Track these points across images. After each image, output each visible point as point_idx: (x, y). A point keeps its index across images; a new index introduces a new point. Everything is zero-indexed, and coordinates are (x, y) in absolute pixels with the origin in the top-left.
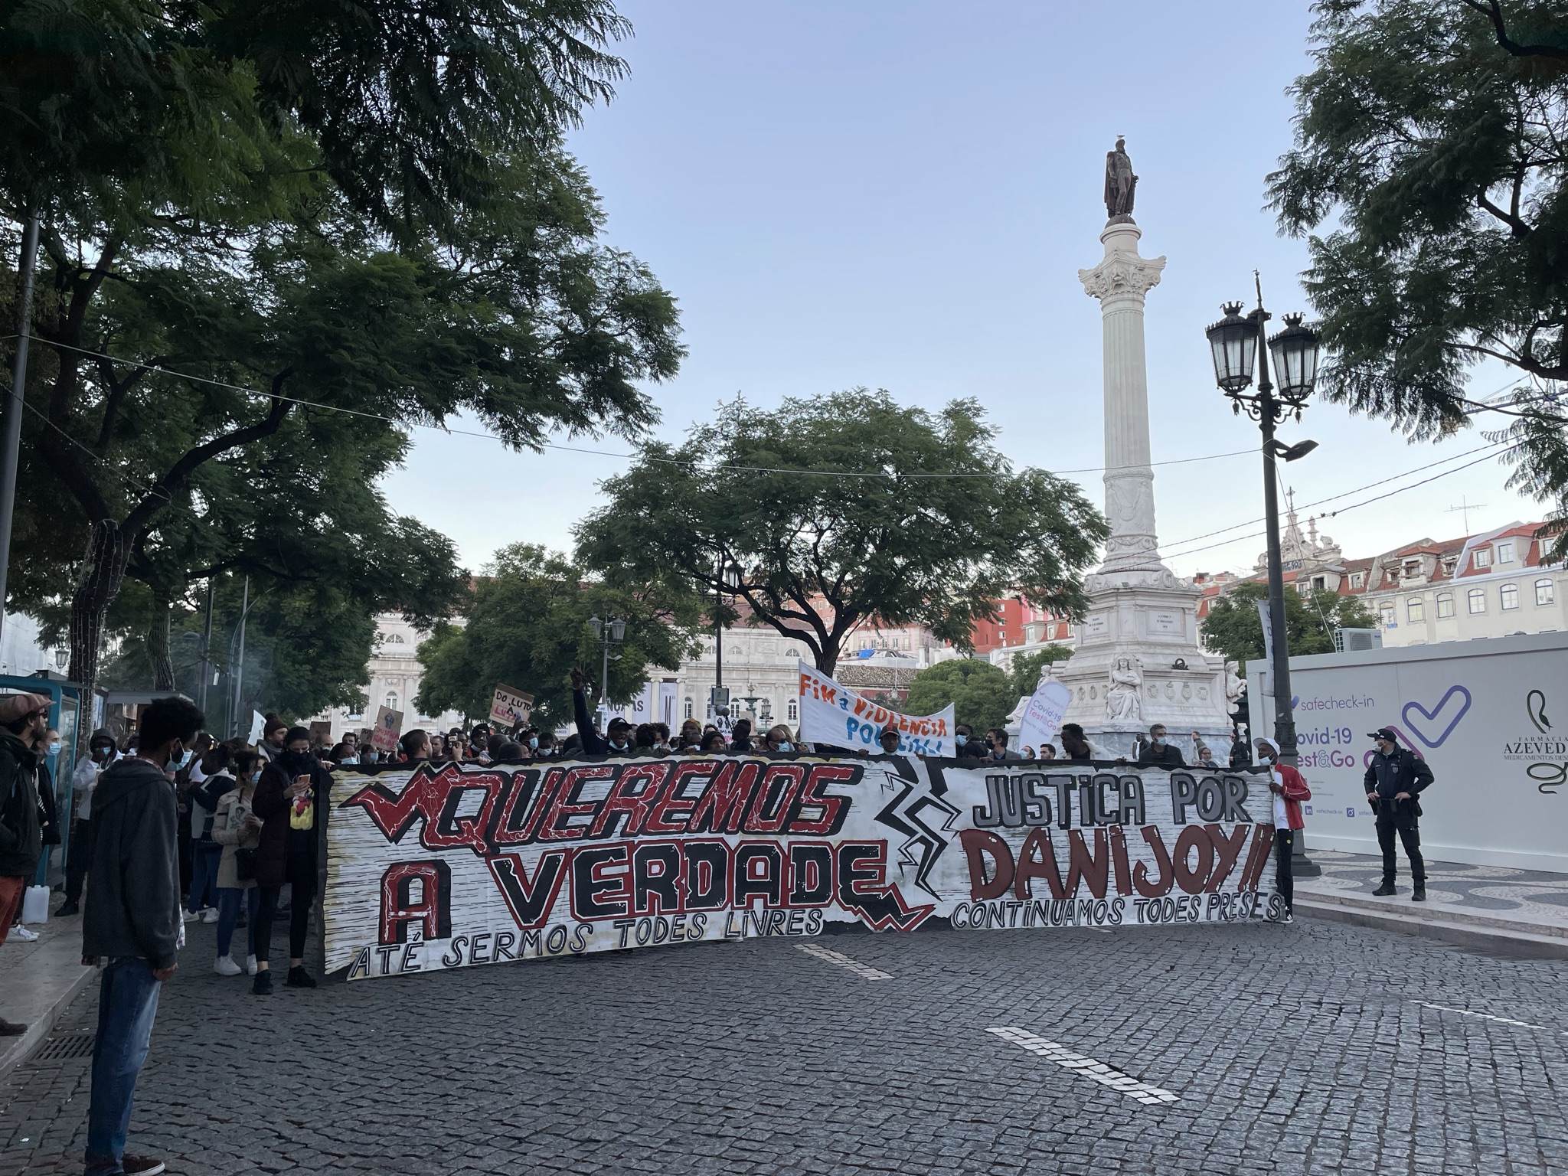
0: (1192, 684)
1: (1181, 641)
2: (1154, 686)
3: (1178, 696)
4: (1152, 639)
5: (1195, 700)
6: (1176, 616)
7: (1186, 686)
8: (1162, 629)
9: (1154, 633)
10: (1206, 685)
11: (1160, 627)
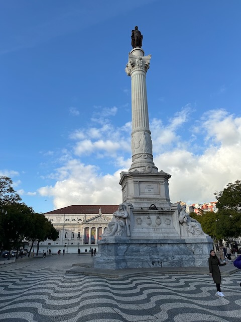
0: (162, 217)
1: (158, 197)
2: (139, 219)
3: (154, 223)
4: (142, 196)
5: (163, 225)
6: (155, 186)
7: (158, 218)
8: (148, 191)
9: (143, 193)
10: (170, 218)
11: (147, 190)
